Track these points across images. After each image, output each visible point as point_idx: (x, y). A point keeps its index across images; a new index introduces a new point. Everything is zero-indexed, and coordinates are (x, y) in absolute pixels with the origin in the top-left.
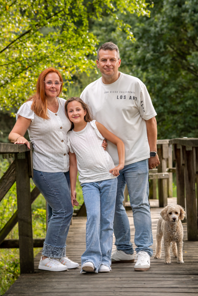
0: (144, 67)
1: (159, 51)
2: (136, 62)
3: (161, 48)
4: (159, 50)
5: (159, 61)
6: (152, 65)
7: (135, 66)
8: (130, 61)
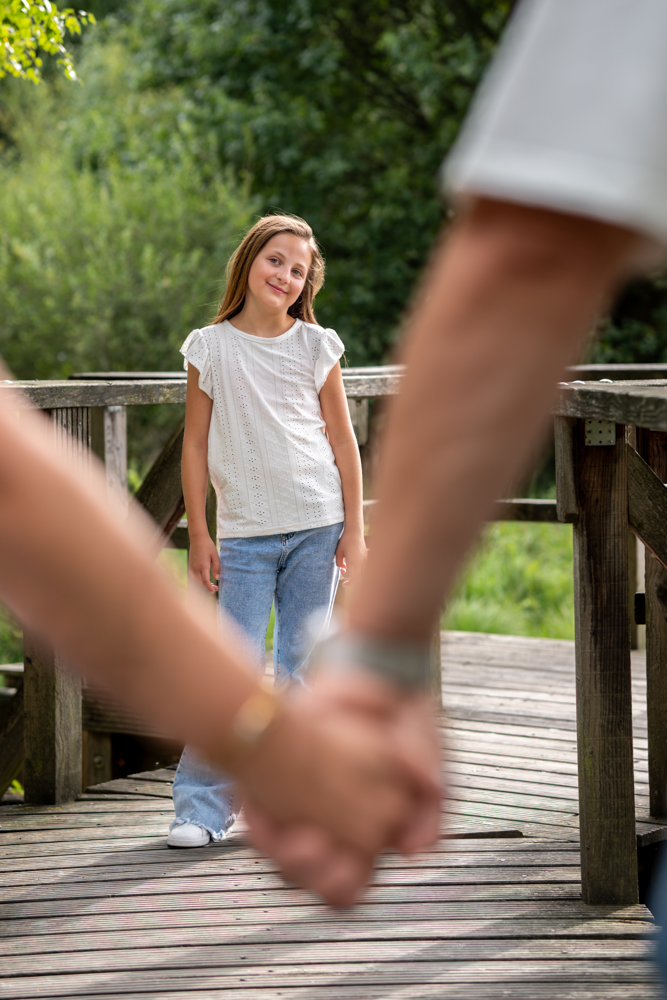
0: (238, 84)
1: (292, 29)
2: (208, 66)
3: (299, 17)
4: (295, 24)
5: (295, 64)
6: (267, 78)
7: (204, 82)
8: (188, 64)
